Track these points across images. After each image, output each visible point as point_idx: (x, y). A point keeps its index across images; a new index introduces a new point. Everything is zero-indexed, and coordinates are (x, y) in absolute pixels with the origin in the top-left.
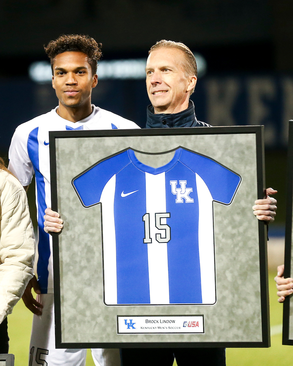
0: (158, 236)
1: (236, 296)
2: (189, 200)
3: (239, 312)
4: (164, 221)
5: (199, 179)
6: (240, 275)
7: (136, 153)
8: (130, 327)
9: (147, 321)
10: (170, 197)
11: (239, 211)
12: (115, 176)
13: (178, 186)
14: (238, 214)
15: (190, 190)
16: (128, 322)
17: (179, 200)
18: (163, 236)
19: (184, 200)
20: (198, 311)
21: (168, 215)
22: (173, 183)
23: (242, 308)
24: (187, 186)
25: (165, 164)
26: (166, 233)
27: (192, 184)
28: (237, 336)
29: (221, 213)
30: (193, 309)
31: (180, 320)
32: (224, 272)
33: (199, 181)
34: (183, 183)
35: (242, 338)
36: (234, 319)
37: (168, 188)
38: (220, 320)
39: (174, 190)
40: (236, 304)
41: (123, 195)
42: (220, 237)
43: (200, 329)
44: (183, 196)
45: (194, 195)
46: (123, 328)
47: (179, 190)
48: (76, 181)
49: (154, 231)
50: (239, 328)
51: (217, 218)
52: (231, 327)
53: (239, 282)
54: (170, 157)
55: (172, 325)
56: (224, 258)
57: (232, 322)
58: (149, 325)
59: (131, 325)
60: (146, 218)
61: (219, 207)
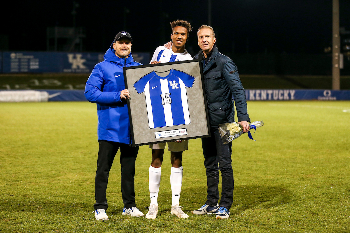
0: (167, 102)
1: (197, 120)
2: (177, 88)
3: (199, 125)
4: (169, 96)
5: (180, 79)
6: (198, 112)
7: (156, 72)
8: (160, 136)
9: (166, 133)
10: (170, 87)
11: (195, 89)
12: (149, 82)
13: (173, 83)
14: (195, 91)
15: (177, 84)
16: (159, 134)
17: (173, 88)
18: (169, 101)
19: (175, 88)
20: (184, 127)
21: (170, 94)
22: (171, 82)
23: (200, 124)
24: (176, 83)
25: (167, 76)
26: (170, 100)
27: (177, 82)
28: (199, 134)
29: (189, 91)
30: (183, 126)
31: (178, 131)
32: (192, 112)
33: (180, 80)
34: (174, 82)
35: (201, 134)
36: (198, 128)
37: (169, 84)
38: (192, 129)
39: (171, 85)
40: (198, 123)
41: (153, 88)
42: (190, 99)
43: (185, 133)
44: (175, 86)
45: (179, 86)
46: (157, 136)
47: (173, 84)
48: (135, 85)
49: (165, 100)
50: (200, 131)
51: (188, 93)
52: (197, 131)
53: (198, 115)
54: (168, 73)
55: (175, 133)
56: (192, 107)
57: (197, 129)
58: (167, 134)
59: (160, 135)
60: (162, 96)
61: (188, 89)
